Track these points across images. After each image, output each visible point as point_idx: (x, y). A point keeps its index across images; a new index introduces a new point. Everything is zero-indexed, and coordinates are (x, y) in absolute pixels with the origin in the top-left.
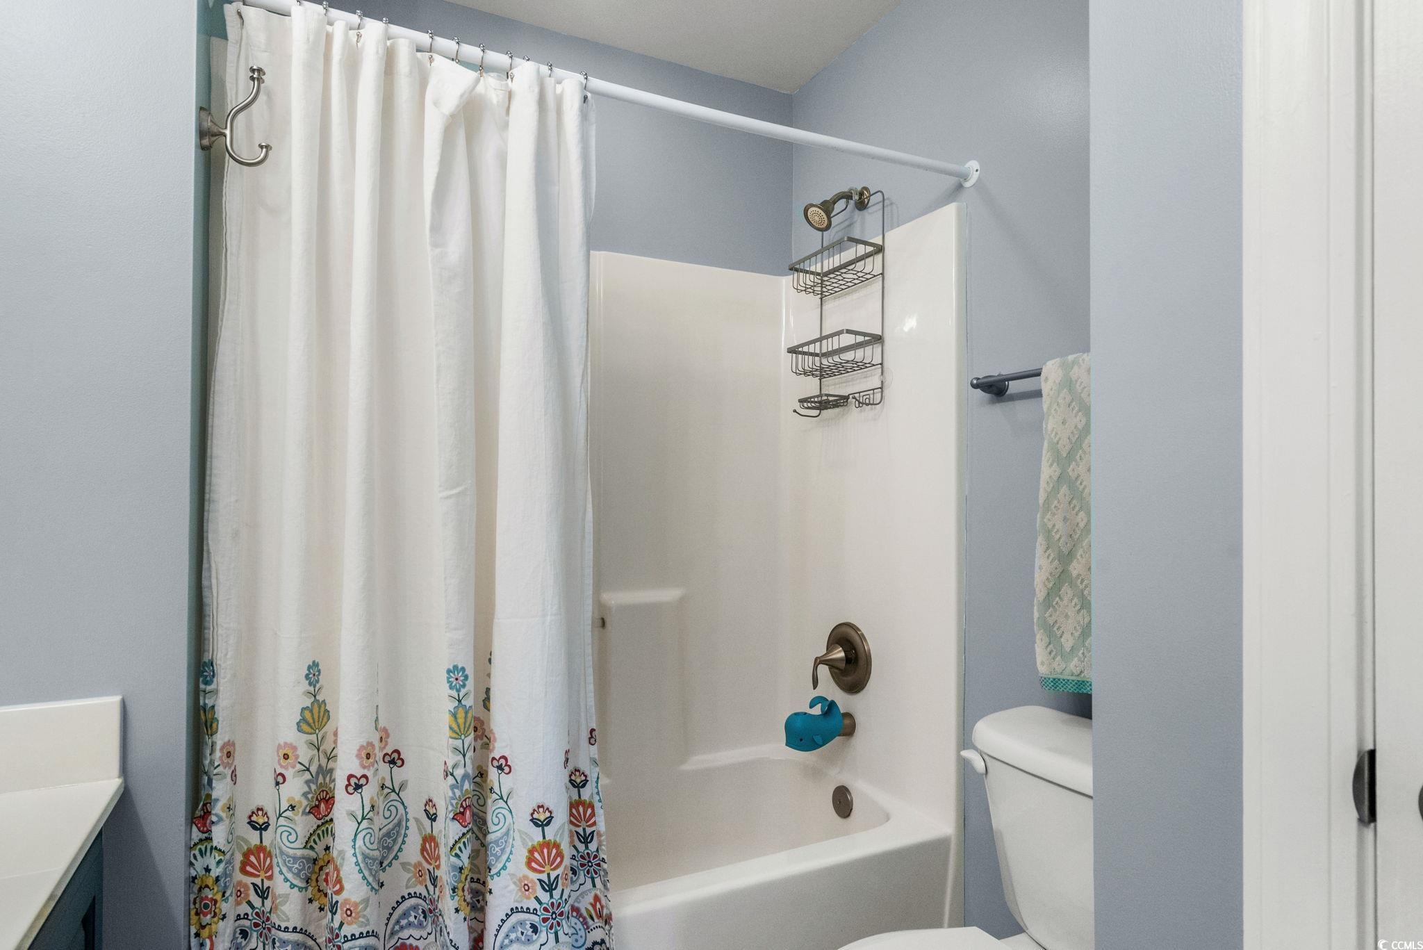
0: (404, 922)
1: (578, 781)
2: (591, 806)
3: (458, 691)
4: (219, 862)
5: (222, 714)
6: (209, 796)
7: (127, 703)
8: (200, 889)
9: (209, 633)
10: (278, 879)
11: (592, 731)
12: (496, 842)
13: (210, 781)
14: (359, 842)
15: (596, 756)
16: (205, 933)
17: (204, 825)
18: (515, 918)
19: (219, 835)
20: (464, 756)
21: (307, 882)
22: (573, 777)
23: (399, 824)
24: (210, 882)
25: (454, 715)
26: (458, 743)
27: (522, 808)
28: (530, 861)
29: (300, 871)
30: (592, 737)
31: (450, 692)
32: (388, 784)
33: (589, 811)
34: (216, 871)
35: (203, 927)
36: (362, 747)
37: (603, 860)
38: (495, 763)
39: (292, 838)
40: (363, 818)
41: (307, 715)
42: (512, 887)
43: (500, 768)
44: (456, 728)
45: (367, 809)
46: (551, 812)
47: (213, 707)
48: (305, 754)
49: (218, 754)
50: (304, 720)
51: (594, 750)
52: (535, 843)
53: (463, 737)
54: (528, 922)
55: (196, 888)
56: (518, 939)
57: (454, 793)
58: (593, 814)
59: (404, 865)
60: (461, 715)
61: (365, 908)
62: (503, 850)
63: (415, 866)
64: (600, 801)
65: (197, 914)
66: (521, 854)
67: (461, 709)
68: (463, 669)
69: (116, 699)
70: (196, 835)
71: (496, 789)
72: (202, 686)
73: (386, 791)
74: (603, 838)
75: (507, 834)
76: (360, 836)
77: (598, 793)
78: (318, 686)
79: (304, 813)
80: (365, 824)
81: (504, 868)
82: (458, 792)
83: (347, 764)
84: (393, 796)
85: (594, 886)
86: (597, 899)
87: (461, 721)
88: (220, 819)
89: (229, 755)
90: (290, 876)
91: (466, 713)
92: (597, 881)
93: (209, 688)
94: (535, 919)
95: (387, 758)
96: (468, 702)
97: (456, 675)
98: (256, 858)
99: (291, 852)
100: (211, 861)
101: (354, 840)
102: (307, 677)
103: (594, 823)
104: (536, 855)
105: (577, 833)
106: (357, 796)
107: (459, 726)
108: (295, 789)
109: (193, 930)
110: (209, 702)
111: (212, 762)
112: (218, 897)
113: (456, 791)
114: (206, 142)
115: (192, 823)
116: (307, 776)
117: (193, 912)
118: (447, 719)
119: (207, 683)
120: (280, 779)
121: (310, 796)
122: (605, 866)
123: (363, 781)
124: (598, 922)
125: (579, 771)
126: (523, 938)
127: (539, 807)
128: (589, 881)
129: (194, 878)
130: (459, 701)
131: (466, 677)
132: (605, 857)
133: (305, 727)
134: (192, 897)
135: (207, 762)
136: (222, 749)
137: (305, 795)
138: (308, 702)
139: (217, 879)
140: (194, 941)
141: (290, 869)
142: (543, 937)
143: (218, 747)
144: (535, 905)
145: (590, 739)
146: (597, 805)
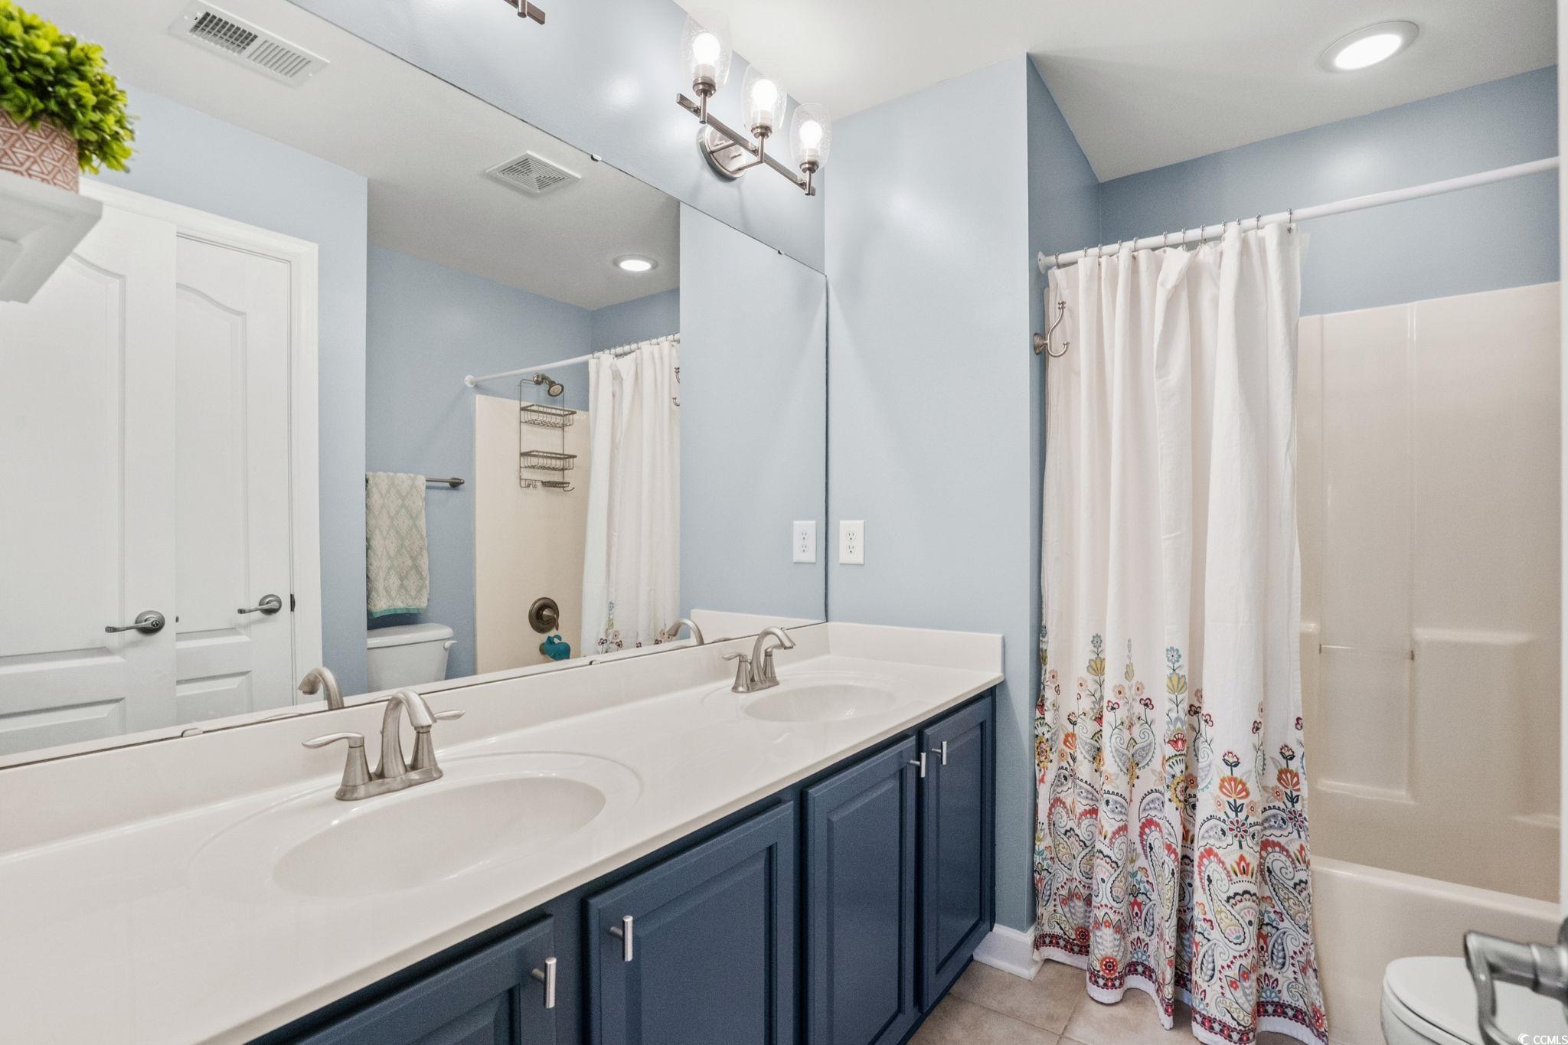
0: (1152, 806)
1: (1287, 754)
2: (1297, 775)
3: (1174, 663)
4: (1048, 731)
5: (1050, 654)
6: (1043, 696)
7: (1006, 640)
8: (1040, 743)
9: (1044, 611)
10: (1078, 751)
11: (1298, 719)
12: (1202, 769)
13: (1044, 689)
14: (1113, 740)
15: (1302, 739)
16: (1041, 765)
17: (1042, 710)
18: (1213, 822)
19: (1049, 717)
20: (1177, 706)
21: (1094, 759)
22: (1283, 751)
23: (1150, 744)
24: (1044, 740)
25: (1170, 678)
26: (1173, 697)
27: (1219, 751)
28: (1221, 787)
29: (1089, 751)
30: (1298, 723)
31: (1168, 663)
32: (1143, 717)
33: (1295, 779)
34: (1047, 736)
35: (1041, 762)
36: (1115, 686)
37: (1305, 818)
38: (1204, 718)
39: (1085, 731)
40: (1116, 727)
41: (1093, 664)
42: (1212, 801)
43: (1206, 721)
44: (1171, 687)
45: (1119, 722)
46: (1238, 759)
47: (1046, 650)
48: (1092, 686)
49: (1048, 675)
50: (1090, 666)
51: (1300, 734)
52: (1226, 776)
53: (1176, 694)
54: (1220, 827)
55: (1038, 741)
56: (1214, 837)
57: (1169, 727)
58: (1298, 783)
59: (1153, 771)
60: (1175, 679)
61: (1117, 779)
62: (1206, 775)
63: (1159, 773)
64: (1304, 773)
65: (1038, 754)
66: (1217, 782)
67: (1175, 676)
68: (1177, 651)
69: (1000, 636)
70: (1038, 715)
71: (1203, 735)
72: (1041, 638)
73: (1141, 722)
74: (1305, 802)
75: (1210, 765)
76: (1114, 737)
77: (1303, 767)
78: (1100, 649)
79: (1091, 719)
80: (1116, 730)
81: (1207, 787)
82: (1172, 728)
83: (1109, 695)
84: (1146, 726)
85: (1300, 837)
86: (1302, 848)
87: (1175, 683)
88: (1049, 710)
89: (1053, 677)
90: (1084, 752)
91: (1179, 679)
92: (1302, 834)
93: (1044, 640)
94: (1226, 828)
95: (1143, 702)
96: (1181, 672)
97: (1173, 654)
98: (1069, 739)
99: (1084, 738)
100: (1045, 729)
101: (1111, 738)
102: (1092, 642)
103: (1298, 790)
104: (1226, 784)
105: (1286, 793)
106: (1112, 713)
107: (1173, 686)
108: (1086, 704)
109: (1037, 762)
110: (1044, 648)
111: (1045, 678)
112: (1048, 749)
113: (1170, 726)
114: (1038, 351)
115: (1036, 707)
116: (1093, 698)
117: (1037, 753)
118: (1166, 680)
119: (1043, 637)
120: (1079, 697)
121: (1095, 711)
122: (1306, 824)
123: (1116, 706)
124: (1303, 866)
125: (1287, 747)
126: (1216, 836)
127: (1229, 753)
128: (1296, 832)
129: (1037, 736)
130: (1174, 670)
131: (1180, 656)
132: (1307, 817)
133: (1090, 669)
134: (1036, 745)
135: (1042, 678)
136: (1050, 672)
137: (1092, 709)
138: (1094, 657)
139: (1047, 740)
140: (1037, 768)
141: (1084, 748)
142: (1229, 840)
143: (1047, 672)
144: (1223, 817)
145: (1296, 724)
146: (1301, 776)
